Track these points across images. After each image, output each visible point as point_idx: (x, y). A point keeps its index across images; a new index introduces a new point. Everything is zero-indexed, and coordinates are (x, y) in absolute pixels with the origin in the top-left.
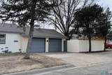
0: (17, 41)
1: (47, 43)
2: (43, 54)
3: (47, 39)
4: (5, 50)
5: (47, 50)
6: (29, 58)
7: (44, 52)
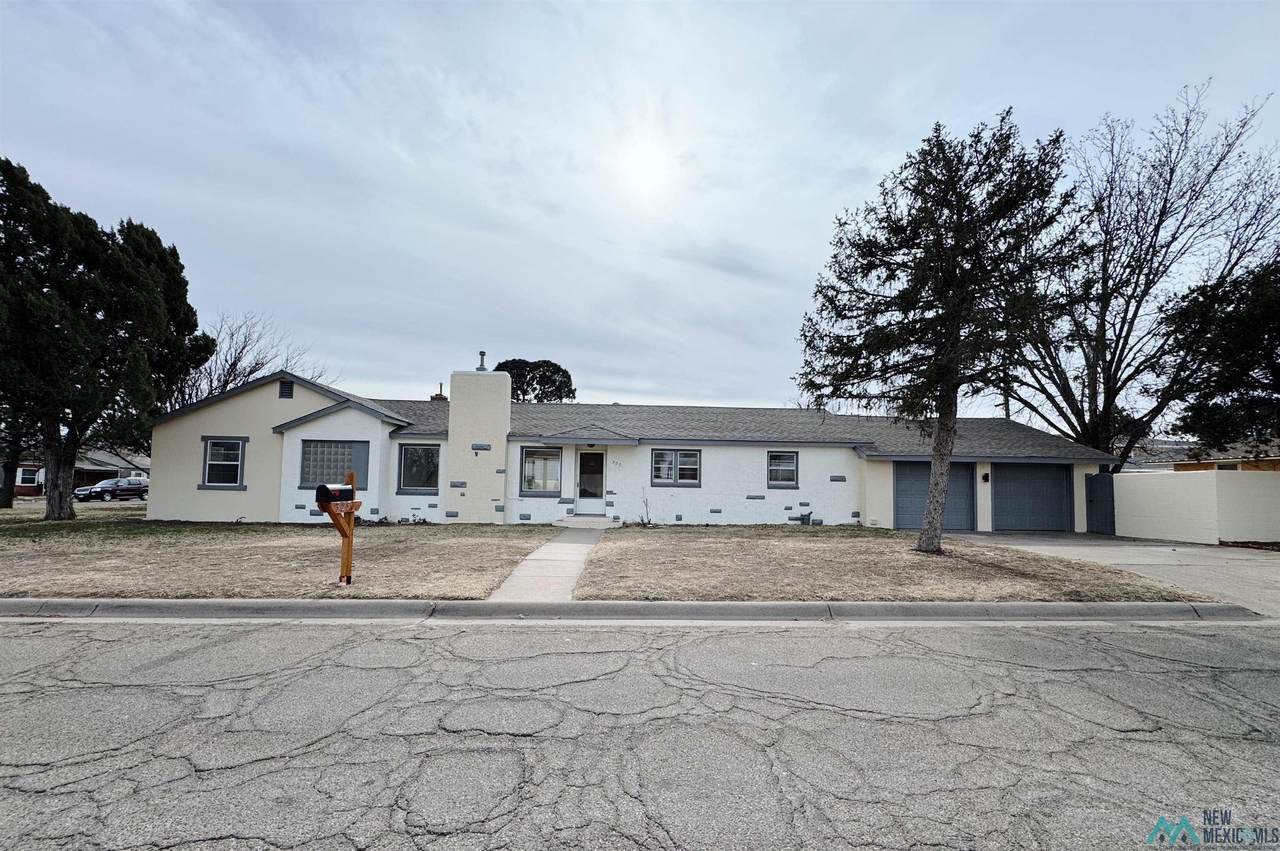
0: (842, 479)
1: (984, 493)
2: (972, 538)
3: (981, 471)
4: (798, 511)
5: (985, 521)
6: (939, 552)
7: (972, 528)
